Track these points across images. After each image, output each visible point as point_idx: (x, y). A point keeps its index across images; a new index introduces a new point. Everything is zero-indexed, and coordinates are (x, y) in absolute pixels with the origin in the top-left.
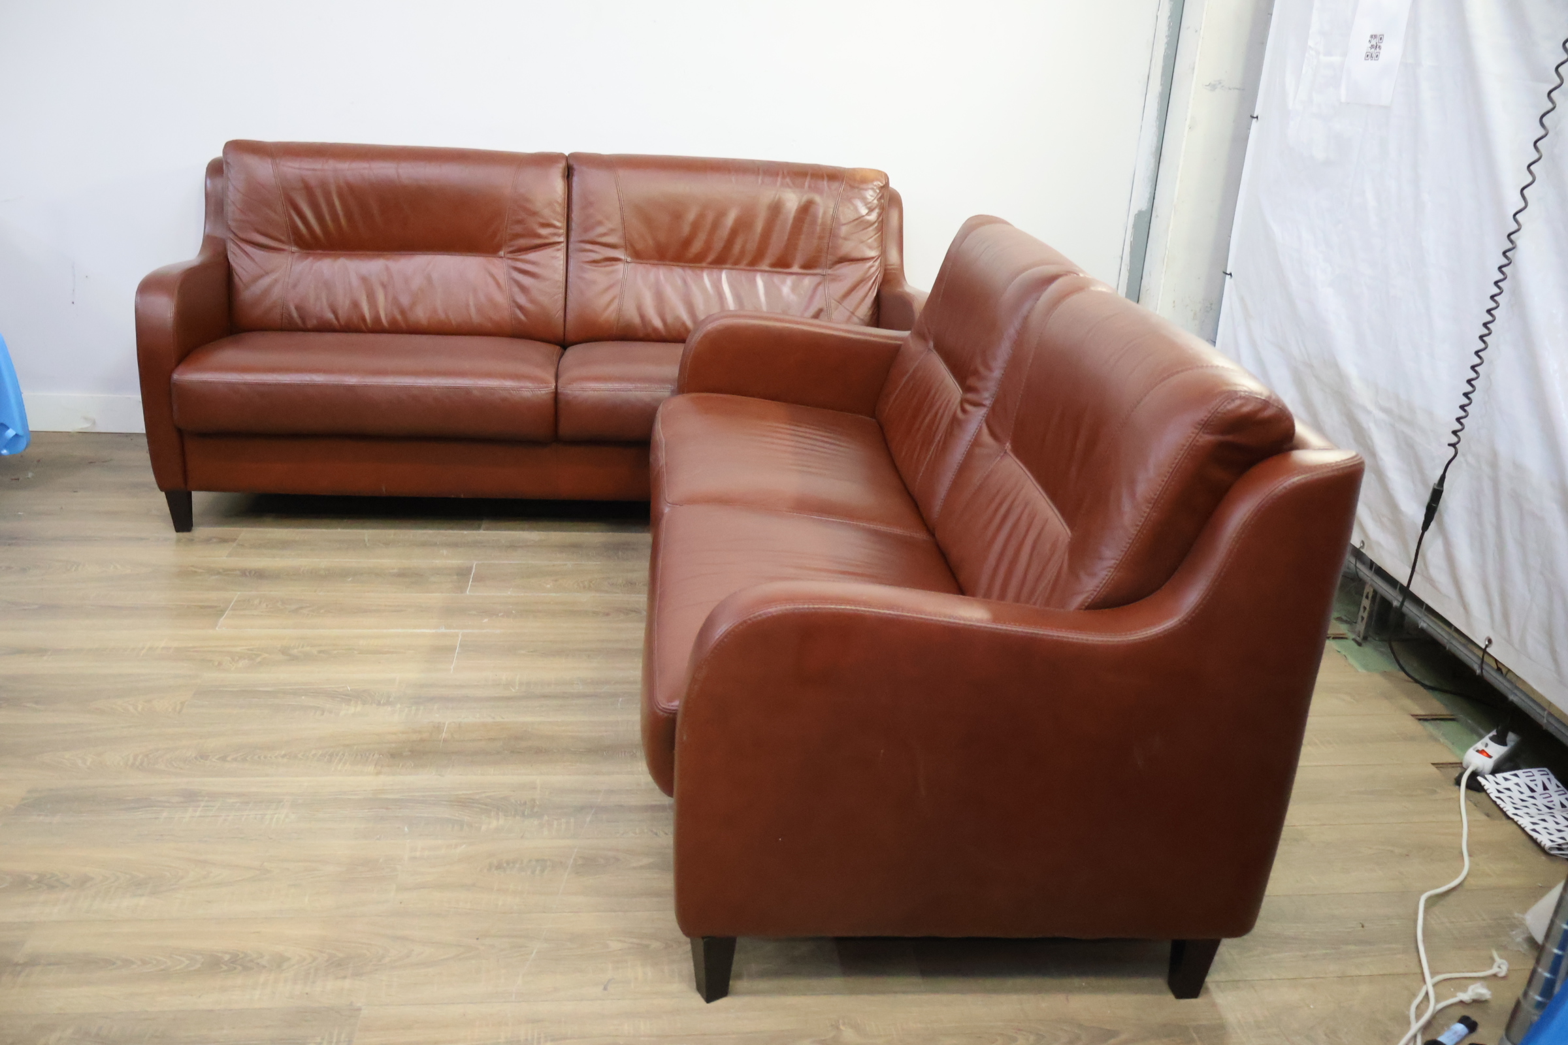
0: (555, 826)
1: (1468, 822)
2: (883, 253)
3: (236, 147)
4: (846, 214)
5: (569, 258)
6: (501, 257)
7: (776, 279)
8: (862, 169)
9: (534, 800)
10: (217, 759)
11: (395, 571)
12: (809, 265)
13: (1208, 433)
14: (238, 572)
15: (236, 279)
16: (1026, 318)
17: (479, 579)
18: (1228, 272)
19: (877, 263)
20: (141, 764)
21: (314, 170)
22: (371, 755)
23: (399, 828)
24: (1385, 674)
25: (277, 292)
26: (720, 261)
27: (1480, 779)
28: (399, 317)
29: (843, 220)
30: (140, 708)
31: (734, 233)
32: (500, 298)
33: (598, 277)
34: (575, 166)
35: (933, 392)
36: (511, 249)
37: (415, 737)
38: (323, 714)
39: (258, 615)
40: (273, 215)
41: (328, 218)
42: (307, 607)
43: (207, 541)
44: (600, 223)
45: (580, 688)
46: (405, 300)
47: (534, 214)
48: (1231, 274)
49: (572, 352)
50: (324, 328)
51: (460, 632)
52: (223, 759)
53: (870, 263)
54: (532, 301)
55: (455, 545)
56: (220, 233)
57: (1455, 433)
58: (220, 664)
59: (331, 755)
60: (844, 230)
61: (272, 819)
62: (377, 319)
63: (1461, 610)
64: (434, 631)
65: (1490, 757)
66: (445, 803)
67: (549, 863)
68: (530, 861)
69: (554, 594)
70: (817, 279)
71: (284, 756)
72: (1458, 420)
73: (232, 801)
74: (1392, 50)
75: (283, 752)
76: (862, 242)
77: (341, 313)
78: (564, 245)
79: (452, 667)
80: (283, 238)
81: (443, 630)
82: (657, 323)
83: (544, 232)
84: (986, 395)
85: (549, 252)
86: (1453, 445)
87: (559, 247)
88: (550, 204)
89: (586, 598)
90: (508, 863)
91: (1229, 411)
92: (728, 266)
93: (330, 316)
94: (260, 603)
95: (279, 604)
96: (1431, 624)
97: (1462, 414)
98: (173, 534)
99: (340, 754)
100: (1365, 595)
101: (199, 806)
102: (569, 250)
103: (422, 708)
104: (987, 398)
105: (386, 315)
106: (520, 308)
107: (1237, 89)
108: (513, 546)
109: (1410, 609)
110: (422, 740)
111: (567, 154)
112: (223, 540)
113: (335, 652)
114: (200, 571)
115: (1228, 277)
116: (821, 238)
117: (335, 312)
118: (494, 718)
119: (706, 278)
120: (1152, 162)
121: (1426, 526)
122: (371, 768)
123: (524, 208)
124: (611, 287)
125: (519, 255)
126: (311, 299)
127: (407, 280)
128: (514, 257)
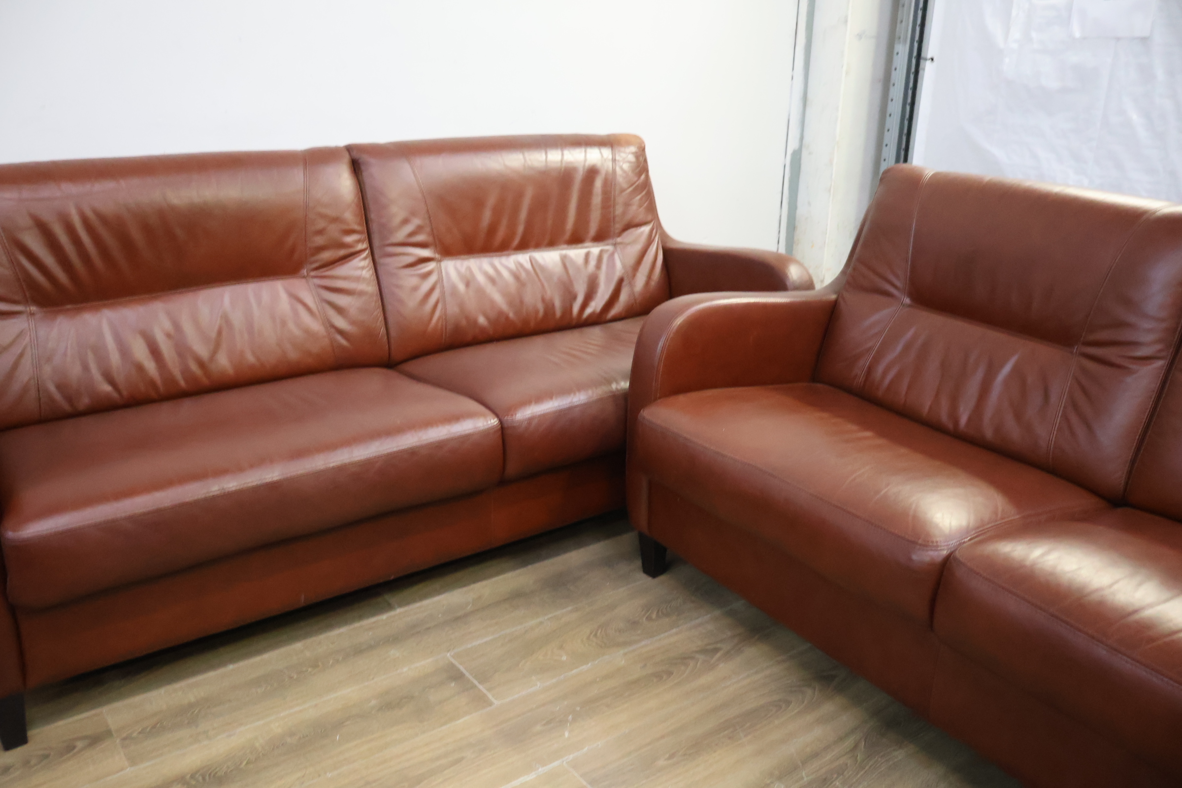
4: (624, 180)
5: (377, 266)
6: (304, 277)
12: (599, 238)
17: (481, 677)
19: (656, 225)
21: (43, 200)
25: (25, 371)
28: (200, 372)
29: (624, 186)
31: (532, 213)
32: (315, 326)
33: (415, 283)
34: (363, 159)
36: (315, 265)
41: (74, 258)
44: (407, 221)
46: (202, 351)
47: (335, 220)
50: (104, 408)
51: (562, 763)
53: (650, 227)
54: (351, 321)
60: (625, 197)
62: (170, 381)
64: (533, 775)
69: (584, 667)
70: (609, 250)
76: (641, 206)
77: (120, 380)
78: (368, 252)
80: (16, 298)
81: (541, 769)
82: (482, 320)
83: (349, 239)
85: (354, 262)
87: (364, 255)
89: (621, 660)
92: (531, 249)
93: (107, 388)
102: (376, 257)
105: (182, 373)
106: (341, 332)
107: (874, 37)
116: (606, 207)
117: (111, 381)
123: (323, 216)
124: (432, 290)
125: (322, 272)
126: (76, 370)
127: (198, 324)
128: (320, 274)
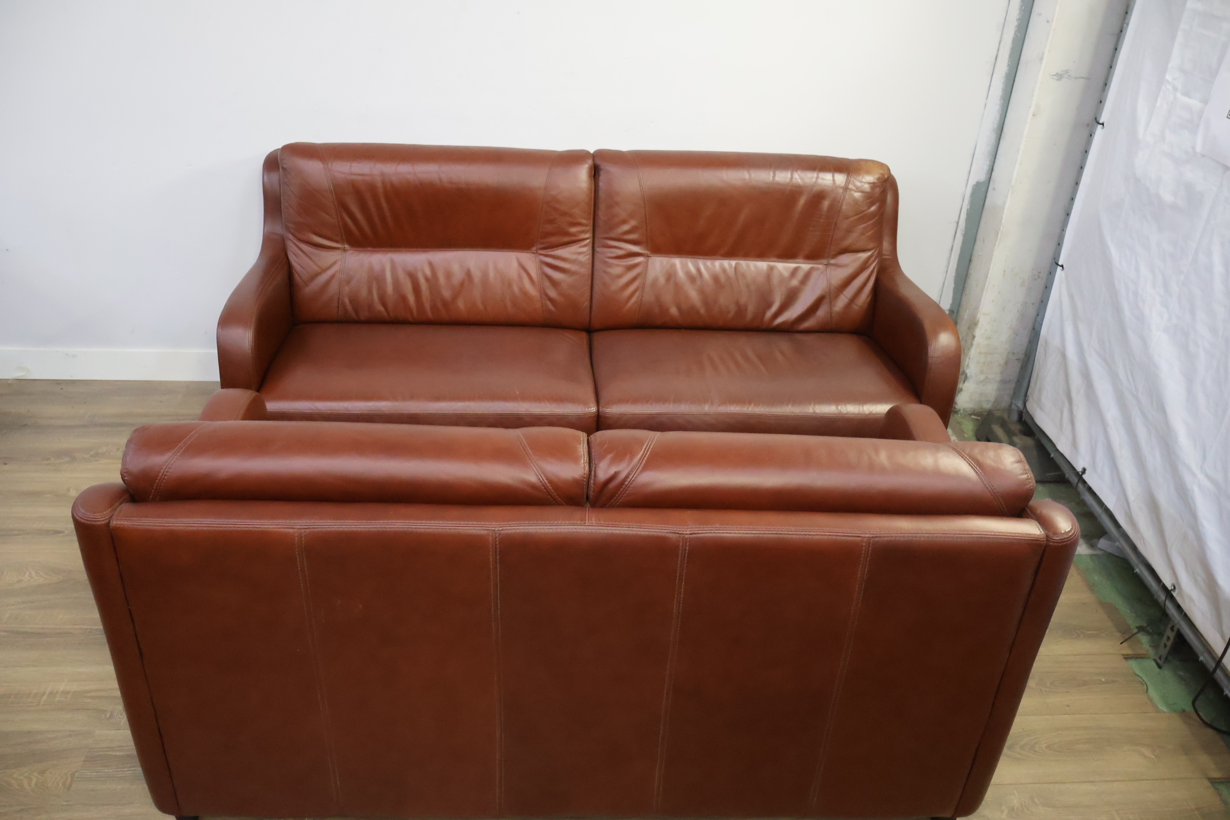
2: (881, 244)
3: (291, 151)
5: (595, 253)
6: (533, 253)
12: (812, 256)
15: (296, 276)
19: (876, 253)
21: (362, 173)
25: (334, 287)
26: (731, 252)
28: (442, 309)
29: (847, 214)
32: (532, 291)
33: (621, 271)
34: (601, 164)
36: (542, 246)
40: (327, 217)
41: (376, 219)
44: (623, 222)
46: (447, 294)
47: (564, 214)
49: (598, 338)
50: (375, 321)
53: (869, 254)
54: (562, 294)
56: (279, 232)
60: (844, 225)
62: (422, 312)
76: (863, 234)
77: (390, 305)
78: (590, 241)
80: (337, 238)
82: (674, 311)
83: (573, 230)
85: (574, 248)
87: (585, 243)
88: (578, 203)
93: (381, 308)
102: (596, 246)
105: (431, 308)
106: (551, 300)
111: (592, 151)
116: (825, 231)
123: (555, 209)
124: (634, 279)
125: (548, 251)
126: (364, 293)
127: (449, 275)
128: (544, 253)
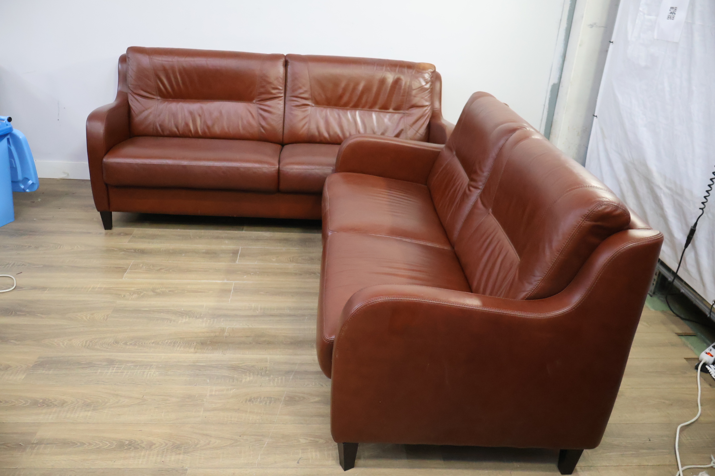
0: (276, 381)
1: (701, 388)
2: (432, 104)
3: (133, 50)
4: (415, 85)
5: (286, 104)
6: (254, 103)
7: (382, 115)
8: (424, 63)
9: (266, 367)
10: (123, 344)
11: (204, 251)
12: (397, 109)
13: (588, 221)
14: (133, 251)
15: (132, 112)
16: (501, 149)
17: (243, 256)
18: (595, 115)
19: (429, 108)
20: (89, 346)
21: (168, 61)
22: (193, 343)
23: (205, 380)
24: (663, 312)
25: (151, 118)
26: (356, 106)
27: (707, 367)
28: (207, 130)
29: (414, 87)
30: (89, 317)
31: (362, 93)
32: (254, 123)
33: (299, 113)
34: (289, 61)
35: (455, 177)
36: (259, 99)
37: (212, 335)
38: (170, 322)
39: (141, 272)
40: (149, 82)
41: (174, 83)
42: (164, 269)
43: (119, 234)
44: (300, 88)
45: (288, 312)
46: (209, 123)
47: (270, 83)
48: (596, 116)
49: (285, 148)
50: (172, 135)
51: (234, 282)
52: (126, 344)
53: (426, 108)
54: (268, 124)
55: (231, 238)
56: (125, 90)
57: (703, 203)
58: (124, 296)
59: (174, 343)
60: (414, 92)
61: (147, 374)
62: (196, 131)
63: (702, 286)
64: (221, 281)
65: (712, 356)
66: (226, 368)
67: (273, 399)
68: (264, 398)
69: (277, 264)
70: (400, 115)
71: (153, 343)
72: (705, 197)
73: (129, 365)
74: (681, 15)
75: (153, 341)
76: (422, 98)
77: (180, 128)
78: (283, 98)
79: (230, 300)
80: (153, 93)
81: (225, 281)
82: (326, 135)
83: (274, 91)
84: (480, 183)
85: (276, 101)
86: (702, 209)
87: (280, 99)
88: (277, 79)
89: (291, 266)
90: (254, 398)
91: (599, 211)
92: (360, 109)
93: (175, 129)
94: (142, 266)
95: (151, 267)
96: (687, 291)
97: (707, 194)
98: (103, 231)
99: (179, 342)
100: (655, 273)
101: (115, 367)
102: (286, 100)
103: (216, 320)
104: (481, 185)
105: (201, 130)
106: (263, 127)
107: (603, 27)
108: (257, 239)
109: (677, 283)
110: (216, 336)
111: (285, 55)
112: (126, 234)
113: (177, 291)
114: (116, 249)
115: (595, 117)
116: (403, 96)
117: (177, 128)
118: (248, 326)
119: (349, 114)
120: (561, 60)
121: (686, 246)
122: (192, 350)
123: (265, 80)
124: (305, 118)
125: (262, 102)
126: (167, 121)
127: (211, 114)
128: (260, 103)
